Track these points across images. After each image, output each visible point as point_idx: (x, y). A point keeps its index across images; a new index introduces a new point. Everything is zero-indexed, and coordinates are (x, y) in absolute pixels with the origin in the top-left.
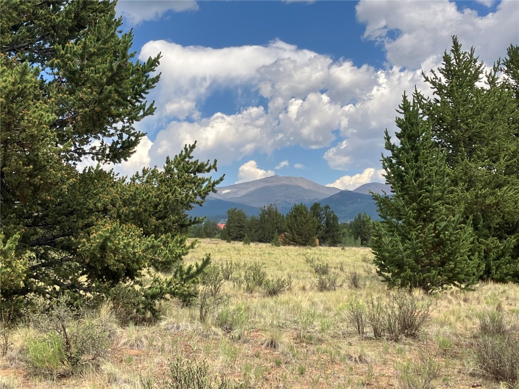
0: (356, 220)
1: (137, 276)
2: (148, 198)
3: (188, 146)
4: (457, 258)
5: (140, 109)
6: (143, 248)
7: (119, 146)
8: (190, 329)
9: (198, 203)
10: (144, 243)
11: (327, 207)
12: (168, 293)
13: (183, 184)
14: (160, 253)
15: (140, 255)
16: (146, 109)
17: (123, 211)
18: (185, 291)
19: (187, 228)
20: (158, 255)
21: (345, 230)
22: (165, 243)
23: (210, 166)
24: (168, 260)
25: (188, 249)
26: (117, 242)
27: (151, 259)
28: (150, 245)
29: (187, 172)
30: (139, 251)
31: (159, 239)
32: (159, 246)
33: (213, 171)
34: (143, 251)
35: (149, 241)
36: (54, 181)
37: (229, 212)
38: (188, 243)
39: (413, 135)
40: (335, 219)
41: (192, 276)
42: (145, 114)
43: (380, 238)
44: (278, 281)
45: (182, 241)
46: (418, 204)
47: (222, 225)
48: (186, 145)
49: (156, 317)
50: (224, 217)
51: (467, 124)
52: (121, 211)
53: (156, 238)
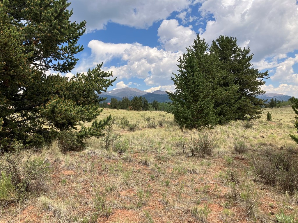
0: (154, 102)
1: (74, 125)
2: (79, 87)
3: (99, 65)
4: (209, 116)
5: (77, 48)
6: (76, 111)
7: (66, 65)
8: (101, 153)
9: (104, 90)
10: (76, 109)
11: (144, 98)
12: (89, 134)
13: (97, 81)
14: (85, 114)
15: (74, 115)
16: (79, 49)
17: (66, 93)
18: (98, 133)
19: (98, 103)
20: (84, 115)
21: (150, 105)
22: (88, 110)
23: (110, 74)
24: (89, 118)
25: (100, 112)
26: (60, 108)
27: (81, 117)
28: (79, 110)
29: (98, 76)
30: (74, 113)
31: (84, 107)
32: (84, 111)
33: (111, 76)
34: (76, 114)
35: (79, 108)
36: (24, 74)
37: (111, 99)
38: (99, 109)
39: (192, 66)
40: (147, 102)
41: (102, 126)
42: (79, 51)
43: (178, 108)
44: (134, 124)
45: (96, 109)
46: (194, 94)
47: (109, 104)
48: (98, 64)
49: (83, 146)
50: (110, 101)
51: (203, 66)
52: (65, 93)
53: (83, 107)
